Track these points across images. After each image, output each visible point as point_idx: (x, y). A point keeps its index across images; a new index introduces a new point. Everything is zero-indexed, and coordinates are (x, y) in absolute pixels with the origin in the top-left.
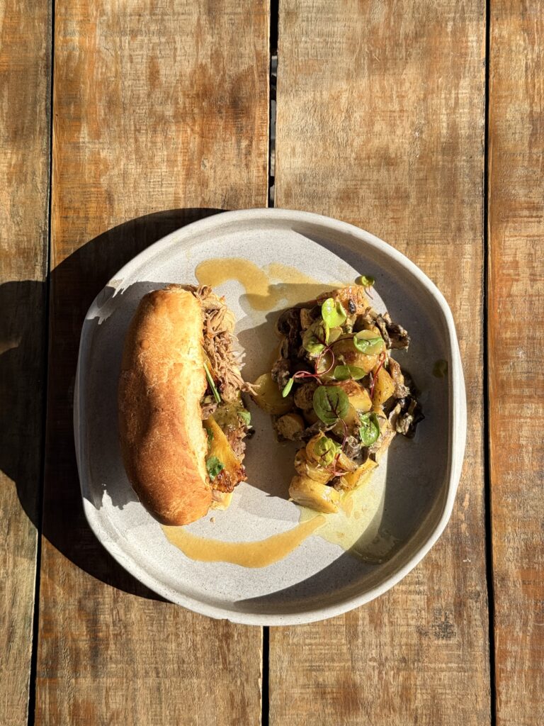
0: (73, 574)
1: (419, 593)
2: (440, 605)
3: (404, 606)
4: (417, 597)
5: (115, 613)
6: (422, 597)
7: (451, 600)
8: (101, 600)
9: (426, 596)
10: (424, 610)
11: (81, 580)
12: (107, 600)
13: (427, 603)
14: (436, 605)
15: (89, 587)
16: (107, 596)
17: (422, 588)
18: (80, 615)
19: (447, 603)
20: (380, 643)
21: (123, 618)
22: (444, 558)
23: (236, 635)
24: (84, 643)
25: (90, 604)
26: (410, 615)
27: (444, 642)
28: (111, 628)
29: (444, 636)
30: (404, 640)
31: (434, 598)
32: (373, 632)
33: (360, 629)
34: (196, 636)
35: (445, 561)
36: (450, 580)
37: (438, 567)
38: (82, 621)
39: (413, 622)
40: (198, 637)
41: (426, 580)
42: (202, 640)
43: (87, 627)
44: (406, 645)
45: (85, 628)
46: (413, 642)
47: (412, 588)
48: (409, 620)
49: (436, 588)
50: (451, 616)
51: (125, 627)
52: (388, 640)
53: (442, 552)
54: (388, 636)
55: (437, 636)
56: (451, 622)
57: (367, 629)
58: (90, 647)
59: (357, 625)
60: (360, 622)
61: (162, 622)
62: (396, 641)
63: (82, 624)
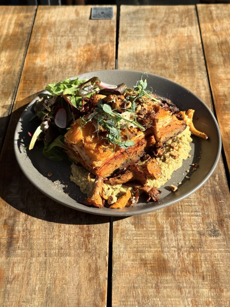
0: (4, 208)
1: (197, 216)
2: (209, 221)
3: (189, 222)
4: (196, 218)
5: (24, 226)
6: (199, 217)
7: (215, 219)
8: (17, 220)
9: (201, 217)
10: (201, 223)
11: (8, 211)
12: (21, 220)
13: (202, 220)
14: (207, 221)
15: (12, 214)
16: (21, 218)
17: (198, 214)
18: (4, 227)
19: (213, 220)
20: (177, 239)
21: (29, 228)
22: (209, 200)
23: (94, 235)
24: (4, 240)
25: (11, 222)
26: (193, 226)
27: (215, 238)
28: (21, 233)
29: (214, 235)
30: (191, 238)
31: (206, 218)
32: (173, 234)
33: (165, 232)
34: (70, 236)
35: (210, 202)
36: (214, 210)
37: (206, 205)
38: (5, 229)
39: (195, 229)
40: (72, 236)
41: (200, 210)
42: (74, 238)
43: (7, 232)
44: (193, 240)
45: (6, 233)
46: (196, 238)
47: (193, 213)
48: (193, 228)
49: (206, 213)
50: (216, 226)
51: (30, 232)
52: (182, 238)
53: (207, 198)
54: (181, 236)
55: (210, 236)
56: (217, 229)
57: (169, 232)
58: (7, 242)
59: (163, 231)
60: (165, 229)
61: (51, 230)
62: (187, 238)
63: (4, 231)
